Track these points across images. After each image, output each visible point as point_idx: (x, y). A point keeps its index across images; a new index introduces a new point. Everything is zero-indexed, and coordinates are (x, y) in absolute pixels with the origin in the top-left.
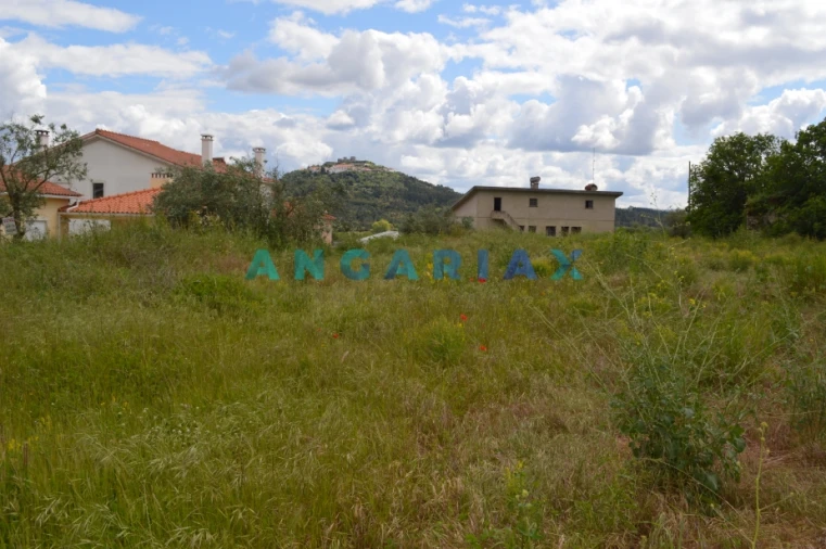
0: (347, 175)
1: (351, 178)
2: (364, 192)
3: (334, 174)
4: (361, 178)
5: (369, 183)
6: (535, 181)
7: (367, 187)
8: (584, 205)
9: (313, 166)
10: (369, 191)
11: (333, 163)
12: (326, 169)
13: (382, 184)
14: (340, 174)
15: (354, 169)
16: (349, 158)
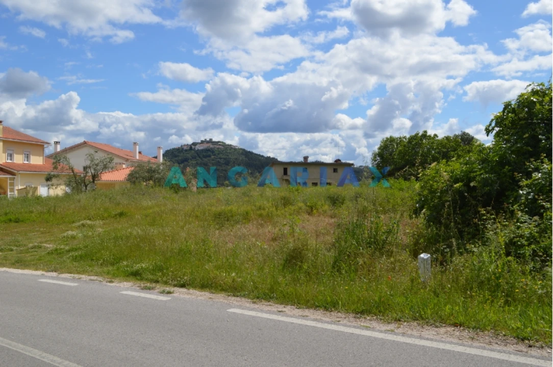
0: (207, 150)
1: (209, 153)
2: (219, 162)
3: (198, 150)
4: (216, 152)
5: (221, 156)
6: (306, 158)
7: (220, 158)
8: (333, 171)
9: (185, 145)
10: (222, 161)
11: (198, 143)
12: (193, 147)
13: (230, 157)
14: (202, 150)
15: (211, 146)
16: (208, 140)
